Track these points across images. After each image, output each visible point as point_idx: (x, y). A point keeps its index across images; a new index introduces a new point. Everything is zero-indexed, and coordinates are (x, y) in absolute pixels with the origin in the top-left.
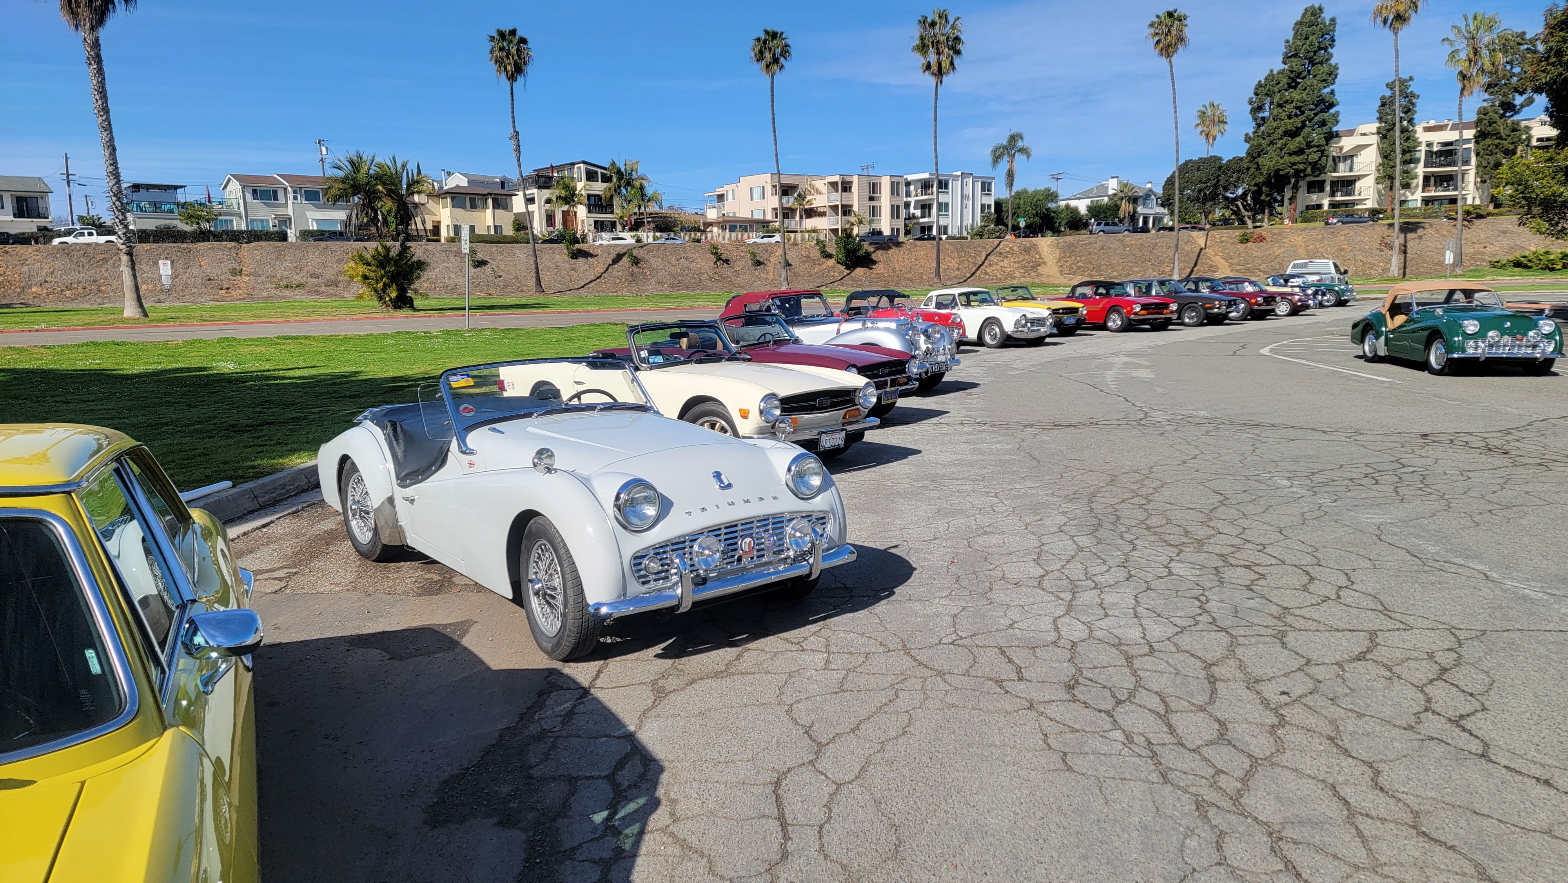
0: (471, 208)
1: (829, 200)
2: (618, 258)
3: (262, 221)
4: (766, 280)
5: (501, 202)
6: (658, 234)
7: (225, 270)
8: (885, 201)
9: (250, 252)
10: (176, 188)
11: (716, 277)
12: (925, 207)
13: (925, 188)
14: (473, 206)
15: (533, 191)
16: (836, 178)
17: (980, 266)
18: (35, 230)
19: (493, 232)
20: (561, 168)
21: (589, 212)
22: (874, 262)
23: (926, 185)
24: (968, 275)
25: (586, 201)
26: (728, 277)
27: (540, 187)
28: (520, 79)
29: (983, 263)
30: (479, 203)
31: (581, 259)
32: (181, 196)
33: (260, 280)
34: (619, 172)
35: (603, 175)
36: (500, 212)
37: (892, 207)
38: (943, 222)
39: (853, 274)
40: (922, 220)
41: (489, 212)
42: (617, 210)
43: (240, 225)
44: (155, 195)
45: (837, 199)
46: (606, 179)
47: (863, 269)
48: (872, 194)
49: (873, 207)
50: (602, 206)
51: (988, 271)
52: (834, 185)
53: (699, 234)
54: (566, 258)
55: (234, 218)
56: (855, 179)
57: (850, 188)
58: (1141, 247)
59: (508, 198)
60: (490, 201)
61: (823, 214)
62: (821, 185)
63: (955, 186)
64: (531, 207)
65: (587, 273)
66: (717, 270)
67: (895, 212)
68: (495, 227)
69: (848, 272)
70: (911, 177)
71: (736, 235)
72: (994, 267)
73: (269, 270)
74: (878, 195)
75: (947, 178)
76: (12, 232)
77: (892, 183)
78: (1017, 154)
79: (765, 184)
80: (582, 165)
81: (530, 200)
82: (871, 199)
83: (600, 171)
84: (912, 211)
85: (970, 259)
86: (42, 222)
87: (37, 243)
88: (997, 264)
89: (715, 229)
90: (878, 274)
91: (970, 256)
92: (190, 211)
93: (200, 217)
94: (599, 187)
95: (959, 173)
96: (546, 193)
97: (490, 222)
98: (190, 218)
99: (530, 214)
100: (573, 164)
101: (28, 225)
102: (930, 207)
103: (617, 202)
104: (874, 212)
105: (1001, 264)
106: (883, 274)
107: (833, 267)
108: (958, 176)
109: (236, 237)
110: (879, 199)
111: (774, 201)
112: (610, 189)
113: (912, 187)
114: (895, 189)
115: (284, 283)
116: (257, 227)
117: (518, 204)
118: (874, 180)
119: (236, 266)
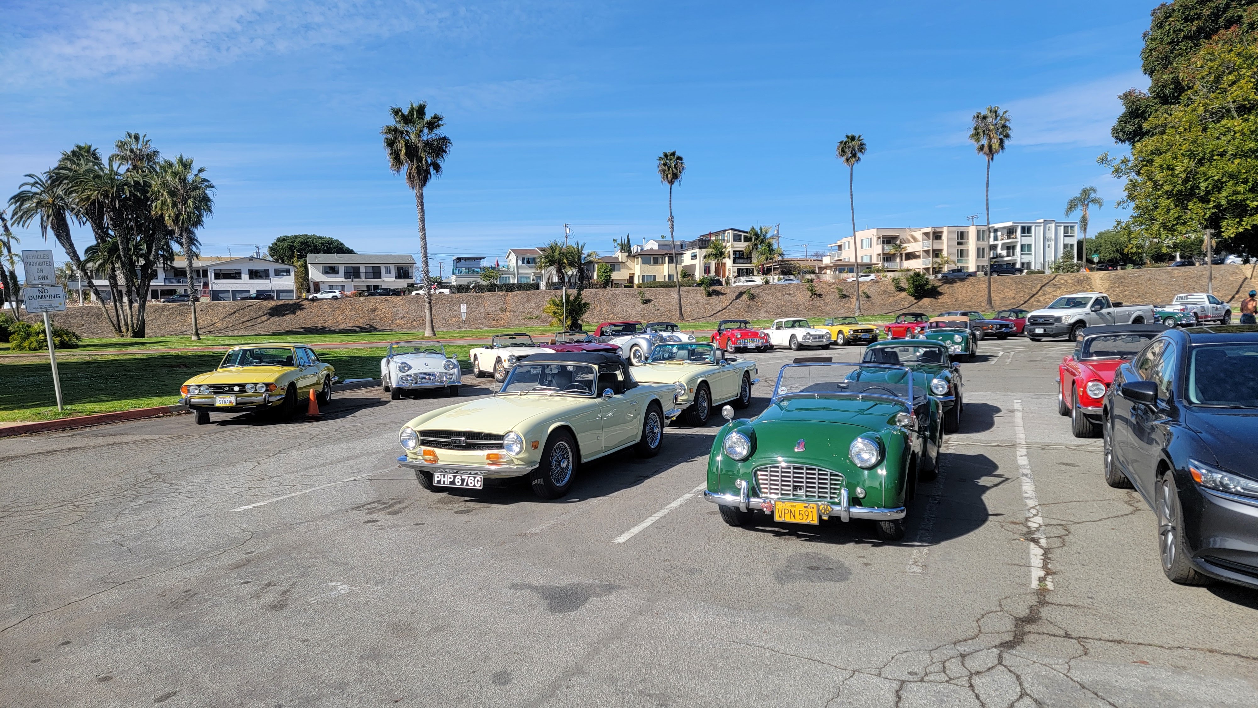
0: (654, 263)
1: (923, 246)
2: (741, 294)
3: (527, 277)
4: (849, 308)
5: (674, 259)
6: (782, 277)
7: (498, 308)
8: (972, 245)
9: (514, 297)
10: (481, 259)
11: (810, 307)
12: (1010, 248)
13: (1010, 233)
14: (656, 262)
15: (697, 251)
16: (929, 230)
17: (1034, 295)
18: (406, 286)
19: (667, 280)
20: (717, 234)
21: (734, 263)
22: (940, 294)
23: (1011, 231)
24: (1022, 302)
25: (732, 256)
26: (819, 306)
27: (700, 248)
28: (677, 182)
29: (1037, 293)
30: (659, 260)
31: (714, 297)
32: (483, 264)
33: (516, 314)
34: (756, 234)
35: (745, 237)
36: (673, 266)
37: (978, 249)
38: (1026, 259)
39: (920, 303)
40: (1006, 259)
41: (666, 266)
42: (754, 261)
43: (513, 280)
44: (469, 263)
45: (929, 245)
46: (747, 239)
47: (930, 299)
48: (960, 240)
49: (962, 250)
50: (743, 258)
51: (1041, 299)
52: (927, 234)
53: (813, 276)
54: (704, 296)
55: (511, 276)
56: (945, 230)
57: (941, 236)
58: (1186, 278)
59: (679, 256)
60: (667, 259)
61: (918, 257)
62: (918, 235)
63: (1038, 232)
64: (696, 262)
65: (717, 306)
66: (812, 302)
67: (980, 253)
68: (669, 276)
69: (916, 301)
70: (997, 226)
71: (842, 276)
72: (1047, 296)
73: (521, 308)
74: (966, 240)
75: (1029, 225)
76: (392, 288)
77: (978, 231)
78: (1090, 204)
79: (872, 237)
80: (730, 231)
81: (694, 257)
82: (959, 244)
83: (743, 234)
84: (999, 251)
85: (1026, 290)
86: (410, 281)
87: (404, 294)
88: (1050, 294)
89: (828, 272)
90: (942, 303)
91: (1027, 288)
92: (489, 272)
93: (491, 276)
94: (742, 246)
95: (1042, 220)
96: (704, 252)
97: (666, 273)
98: (486, 277)
99: (694, 266)
100: (725, 231)
101: (402, 284)
102: (1014, 248)
103: (754, 255)
104: (962, 254)
105: (1054, 293)
106: (947, 302)
107: (904, 298)
108: (1041, 223)
109: (510, 288)
110: (966, 243)
111: (878, 249)
112: (749, 246)
113: (999, 233)
114: (980, 235)
115: (528, 316)
116: (524, 281)
117: (687, 259)
118: (962, 229)
119: (503, 306)
